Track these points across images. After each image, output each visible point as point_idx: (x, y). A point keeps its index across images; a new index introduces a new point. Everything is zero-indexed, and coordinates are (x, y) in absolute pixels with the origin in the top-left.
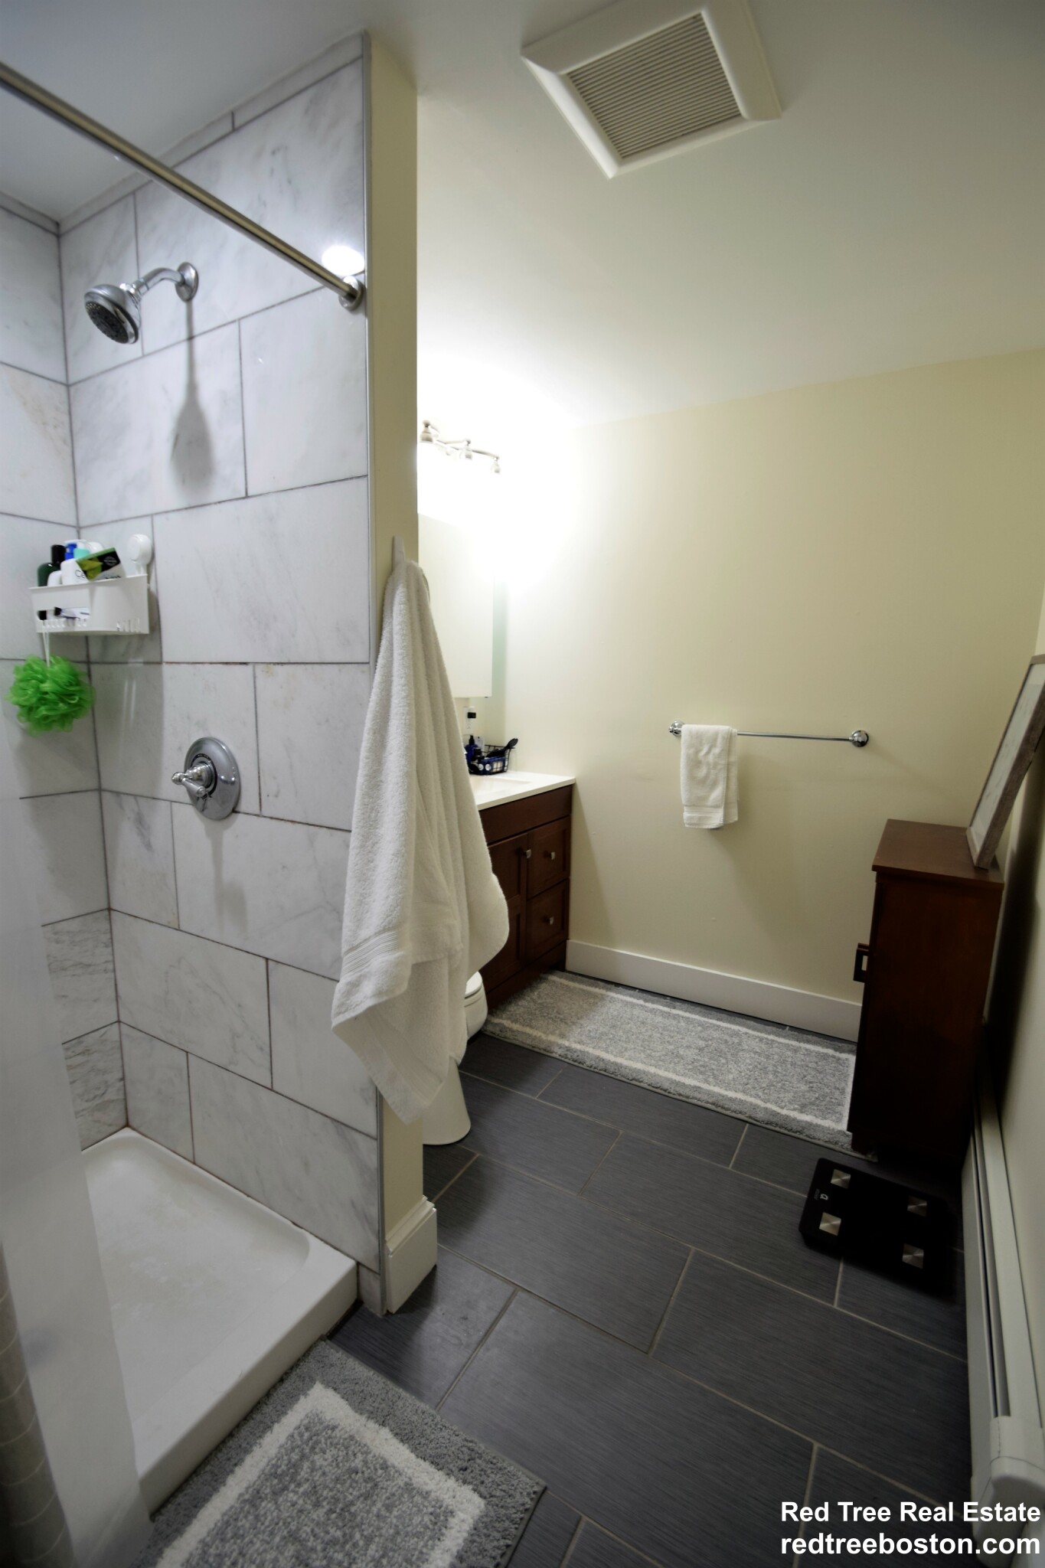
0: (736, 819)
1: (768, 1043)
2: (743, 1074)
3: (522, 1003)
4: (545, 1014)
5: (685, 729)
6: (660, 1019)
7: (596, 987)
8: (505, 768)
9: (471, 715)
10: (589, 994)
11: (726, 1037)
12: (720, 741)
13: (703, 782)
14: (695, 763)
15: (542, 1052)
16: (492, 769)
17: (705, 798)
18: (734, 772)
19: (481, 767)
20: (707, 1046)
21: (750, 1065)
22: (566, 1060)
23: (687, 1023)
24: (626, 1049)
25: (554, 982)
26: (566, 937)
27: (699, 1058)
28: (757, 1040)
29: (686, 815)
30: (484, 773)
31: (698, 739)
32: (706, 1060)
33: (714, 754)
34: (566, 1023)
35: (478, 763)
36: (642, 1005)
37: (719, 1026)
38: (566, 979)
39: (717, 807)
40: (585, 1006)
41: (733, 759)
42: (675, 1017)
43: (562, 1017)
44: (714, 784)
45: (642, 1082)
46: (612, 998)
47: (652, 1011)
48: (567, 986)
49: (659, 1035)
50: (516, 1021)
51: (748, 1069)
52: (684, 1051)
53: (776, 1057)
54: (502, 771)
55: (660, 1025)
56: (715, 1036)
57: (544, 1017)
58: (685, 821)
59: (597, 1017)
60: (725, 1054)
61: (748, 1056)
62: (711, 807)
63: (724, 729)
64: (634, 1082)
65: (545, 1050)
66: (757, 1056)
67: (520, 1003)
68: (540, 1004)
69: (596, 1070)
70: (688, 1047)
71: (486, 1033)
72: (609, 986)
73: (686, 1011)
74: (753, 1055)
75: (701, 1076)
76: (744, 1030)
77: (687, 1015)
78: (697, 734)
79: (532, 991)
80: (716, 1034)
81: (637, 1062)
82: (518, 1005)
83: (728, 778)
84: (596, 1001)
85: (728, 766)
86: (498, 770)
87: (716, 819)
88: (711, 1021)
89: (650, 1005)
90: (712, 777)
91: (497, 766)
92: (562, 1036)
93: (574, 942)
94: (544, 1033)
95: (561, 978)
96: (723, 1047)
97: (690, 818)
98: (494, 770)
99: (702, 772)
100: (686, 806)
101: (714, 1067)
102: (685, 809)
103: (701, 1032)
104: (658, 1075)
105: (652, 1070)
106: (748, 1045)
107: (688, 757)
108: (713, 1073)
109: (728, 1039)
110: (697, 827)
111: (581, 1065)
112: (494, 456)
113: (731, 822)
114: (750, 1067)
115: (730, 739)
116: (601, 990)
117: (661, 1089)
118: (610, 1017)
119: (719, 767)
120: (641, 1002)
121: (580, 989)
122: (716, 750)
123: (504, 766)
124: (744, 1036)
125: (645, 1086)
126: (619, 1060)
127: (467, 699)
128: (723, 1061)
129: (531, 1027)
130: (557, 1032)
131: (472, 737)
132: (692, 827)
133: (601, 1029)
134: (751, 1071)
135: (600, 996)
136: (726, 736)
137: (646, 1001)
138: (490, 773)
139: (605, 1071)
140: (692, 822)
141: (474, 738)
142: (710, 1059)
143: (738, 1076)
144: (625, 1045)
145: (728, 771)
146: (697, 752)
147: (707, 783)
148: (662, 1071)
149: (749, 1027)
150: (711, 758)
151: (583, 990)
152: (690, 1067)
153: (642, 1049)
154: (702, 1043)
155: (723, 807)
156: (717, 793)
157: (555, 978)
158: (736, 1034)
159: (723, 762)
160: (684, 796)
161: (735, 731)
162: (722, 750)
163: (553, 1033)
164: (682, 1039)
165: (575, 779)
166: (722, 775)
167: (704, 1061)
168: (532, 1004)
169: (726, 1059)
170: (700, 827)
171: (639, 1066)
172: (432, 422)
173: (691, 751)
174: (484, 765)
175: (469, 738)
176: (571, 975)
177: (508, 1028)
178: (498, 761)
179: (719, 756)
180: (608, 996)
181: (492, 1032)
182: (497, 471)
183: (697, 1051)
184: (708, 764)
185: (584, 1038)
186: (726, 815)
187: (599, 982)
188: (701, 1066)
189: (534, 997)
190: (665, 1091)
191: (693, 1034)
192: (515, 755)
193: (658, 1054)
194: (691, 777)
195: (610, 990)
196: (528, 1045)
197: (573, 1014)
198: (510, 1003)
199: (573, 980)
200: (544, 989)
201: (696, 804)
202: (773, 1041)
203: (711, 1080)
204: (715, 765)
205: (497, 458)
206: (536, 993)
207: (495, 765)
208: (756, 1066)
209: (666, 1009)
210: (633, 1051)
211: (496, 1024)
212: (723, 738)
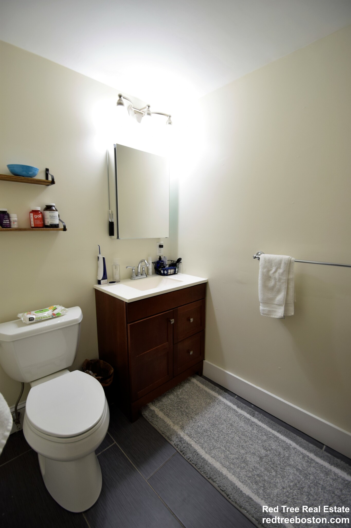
0: (293, 314)
1: (308, 461)
2: (285, 490)
3: (171, 396)
4: (179, 407)
5: (262, 256)
6: (242, 424)
7: (214, 391)
8: (176, 272)
9: (161, 246)
10: (209, 394)
11: (280, 450)
12: (282, 265)
13: (272, 289)
14: (267, 278)
15: (166, 438)
16: (168, 273)
17: (273, 299)
18: (292, 285)
19: (162, 272)
20: (266, 456)
21: (292, 482)
22: (177, 449)
23: (258, 431)
24: (214, 447)
25: (193, 383)
26: (203, 359)
27: (258, 467)
28: (301, 456)
29: (261, 308)
30: (164, 275)
31: (269, 263)
32: (263, 470)
33: (279, 273)
34: (187, 416)
35: (162, 270)
36: (235, 410)
37: (277, 438)
38: (200, 382)
39: (280, 305)
40: (203, 404)
41: (291, 276)
42: (252, 424)
43: (187, 411)
44: (279, 291)
45: (215, 482)
46: (220, 401)
47: (240, 416)
48: (199, 387)
49: (238, 438)
50: (162, 410)
51: (290, 486)
52: (250, 458)
53: (312, 477)
54: (175, 273)
55: (241, 429)
56: (273, 448)
57: (178, 409)
58: (261, 311)
59: (206, 415)
60: (277, 467)
61: (292, 471)
62: (276, 305)
63: (286, 257)
64: (210, 480)
65: (168, 437)
66: (298, 474)
67: (170, 397)
68: (180, 399)
69: (190, 462)
70: (254, 454)
71: (144, 416)
72: (221, 391)
73: (260, 420)
74: (295, 472)
75: (255, 487)
76: (294, 445)
77: (260, 423)
78: (269, 260)
79: (180, 388)
80: (274, 446)
81: (218, 461)
82: (168, 398)
83: (288, 288)
84: (211, 401)
85: (288, 281)
86: (171, 273)
87: (280, 313)
88: (273, 432)
89: (240, 411)
90: (277, 287)
91: (172, 271)
92: (182, 428)
93: (207, 362)
94: (174, 422)
95: (198, 380)
96: (276, 458)
97: (263, 310)
98: (169, 274)
99: (272, 283)
100: (261, 303)
101: (266, 478)
102: (261, 304)
103: (265, 441)
104: (227, 478)
105: (225, 471)
106: (293, 460)
107: (263, 274)
108: (264, 485)
109: (282, 452)
110: (267, 316)
111: (183, 456)
112: (168, 116)
113: (290, 315)
114: (292, 484)
115: (289, 264)
116: (216, 393)
117: (225, 493)
118: (214, 417)
119: (282, 281)
120: (235, 407)
121: (205, 390)
122: (281, 271)
123: (175, 271)
124: (293, 451)
125: (216, 485)
126: (207, 457)
127: (159, 239)
128: (274, 473)
129: (168, 416)
130: (180, 423)
131: (160, 257)
132: (264, 315)
133: (206, 427)
134: (291, 489)
135: (214, 398)
136: (287, 262)
137: (238, 407)
138: (167, 275)
139: (196, 465)
140: (265, 313)
141: (161, 257)
142: (266, 469)
143: (281, 492)
144: (215, 444)
145: (288, 284)
146: (269, 271)
147: (274, 290)
148: (231, 474)
149: (297, 443)
150: (277, 275)
151: (206, 392)
152: (250, 475)
153: (224, 449)
154: (263, 452)
155: (284, 306)
156: (280, 297)
157: (194, 380)
158: (288, 447)
159: (285, 278)
160: (260, 297)
161: (293, 259)
162: (284, 271)
163: (178, 424)
164: (251, 445)
165: (208, 280)
166: (284, 287)
167: (261, 470)
168: (176, 398)
169: (276, 472)
170: (269, 316)
171: (217, 465)
172: (123, 95)
173: (265, 270)
174: (164, 271)
175: (159, 257)
176: (203, 379)
177: (156, 415)
178: (173, 269)
179: (282, 274)
180: (218, 399)
181: (146, 416)
182: (170, 123)
183: (259, 459)
184: (275, 279)
185: (193, 432)
186: (286, 310)
187: (217, 387)
188: (258, 475)
189: (179, 393)
190: (228, 495)
191: (260, 442)
192: (182, 265)
193: (232, 456)
194: (265, 286)
195: (220, 394)
196: (161, 431)
197: (194, 410)
198: (164, 396)
199: (203, 383)
200: (187, 387)
201: (268, 302)
202: (312, 460)
203: (261, 491)
204: (280, 279)
205: (170, 116)
206: (181, 390)
207: (169, 271)
208: (296, 484)
209: (248, 416)
210: (218, 450)
211: (151, 411)
212: (285, 263)
